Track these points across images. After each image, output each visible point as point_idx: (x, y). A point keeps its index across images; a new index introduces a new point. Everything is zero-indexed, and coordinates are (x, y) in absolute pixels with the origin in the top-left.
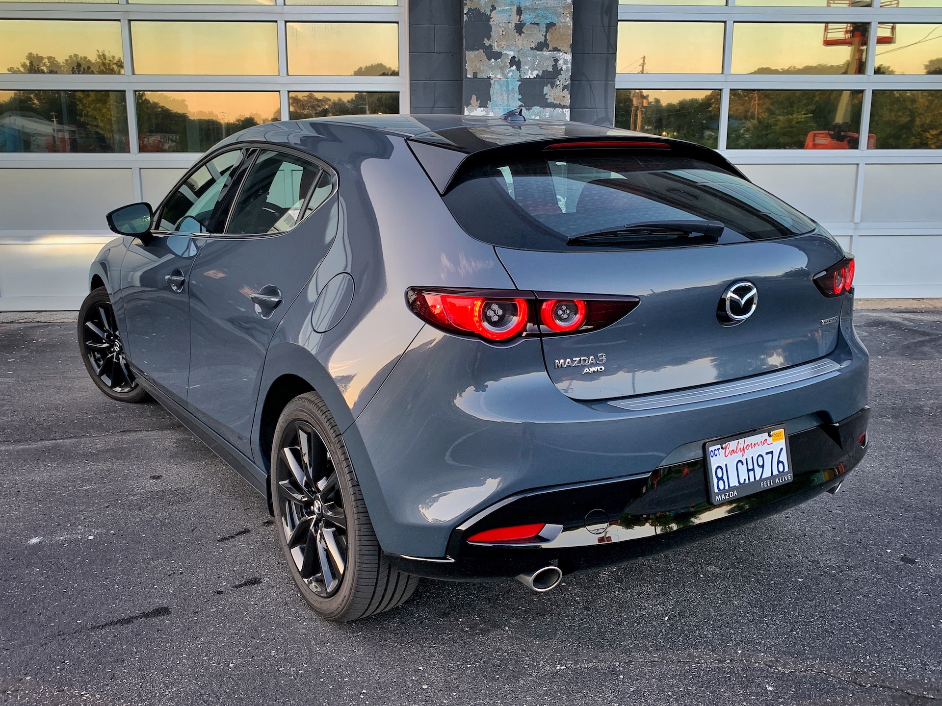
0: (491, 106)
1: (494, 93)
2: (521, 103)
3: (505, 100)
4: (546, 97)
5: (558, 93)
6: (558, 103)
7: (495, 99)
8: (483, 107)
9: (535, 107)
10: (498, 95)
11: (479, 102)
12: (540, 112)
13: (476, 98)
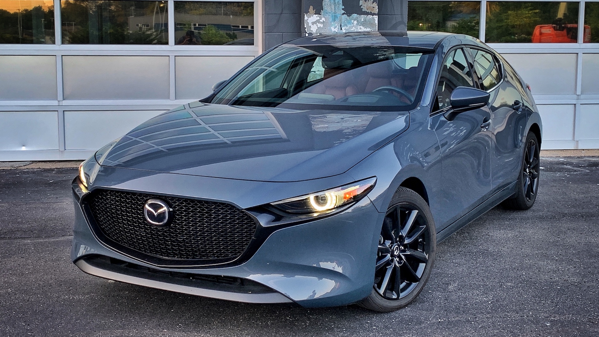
0: (323, 13)
1: (325, 5)
2: (344, 12)
3: (333, 9)
4: (361, 8)
5: (369, 5)
6: (370, 11)
7: (326, 9)
8: (318, 14)
9: (353, 15)
10: (328, 6)
11: (315, 10)
12: (357, 18)
13: (312, 8)
